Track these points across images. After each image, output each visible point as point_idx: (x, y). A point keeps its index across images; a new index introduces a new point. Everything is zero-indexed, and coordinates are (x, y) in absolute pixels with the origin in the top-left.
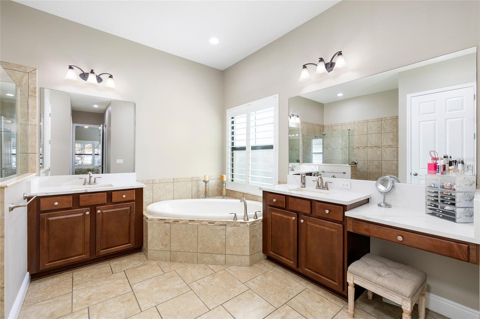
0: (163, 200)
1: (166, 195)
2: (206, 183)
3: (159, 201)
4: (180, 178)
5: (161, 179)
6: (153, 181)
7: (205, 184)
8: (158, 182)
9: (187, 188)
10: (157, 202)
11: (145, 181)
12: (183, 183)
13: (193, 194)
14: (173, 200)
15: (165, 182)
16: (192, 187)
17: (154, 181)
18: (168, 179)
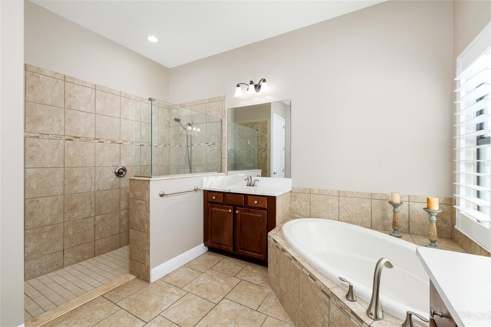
0: (324, 218)
1: (328, 212)
2: (395, 207)
3: (318, 217)
4: (349, 192)
5: (321, 190)
6: (310, 190)
7: (393, 208)
8: (316, 192)
9: (362, 208)
10: (315, 218)
11: (301, 190)
12: (355, 199)
13: (373, 221)
14: (338, 221)
15: (327, 194)
16: (371, 209)
17: (312, 191)
18: (331, 190)
